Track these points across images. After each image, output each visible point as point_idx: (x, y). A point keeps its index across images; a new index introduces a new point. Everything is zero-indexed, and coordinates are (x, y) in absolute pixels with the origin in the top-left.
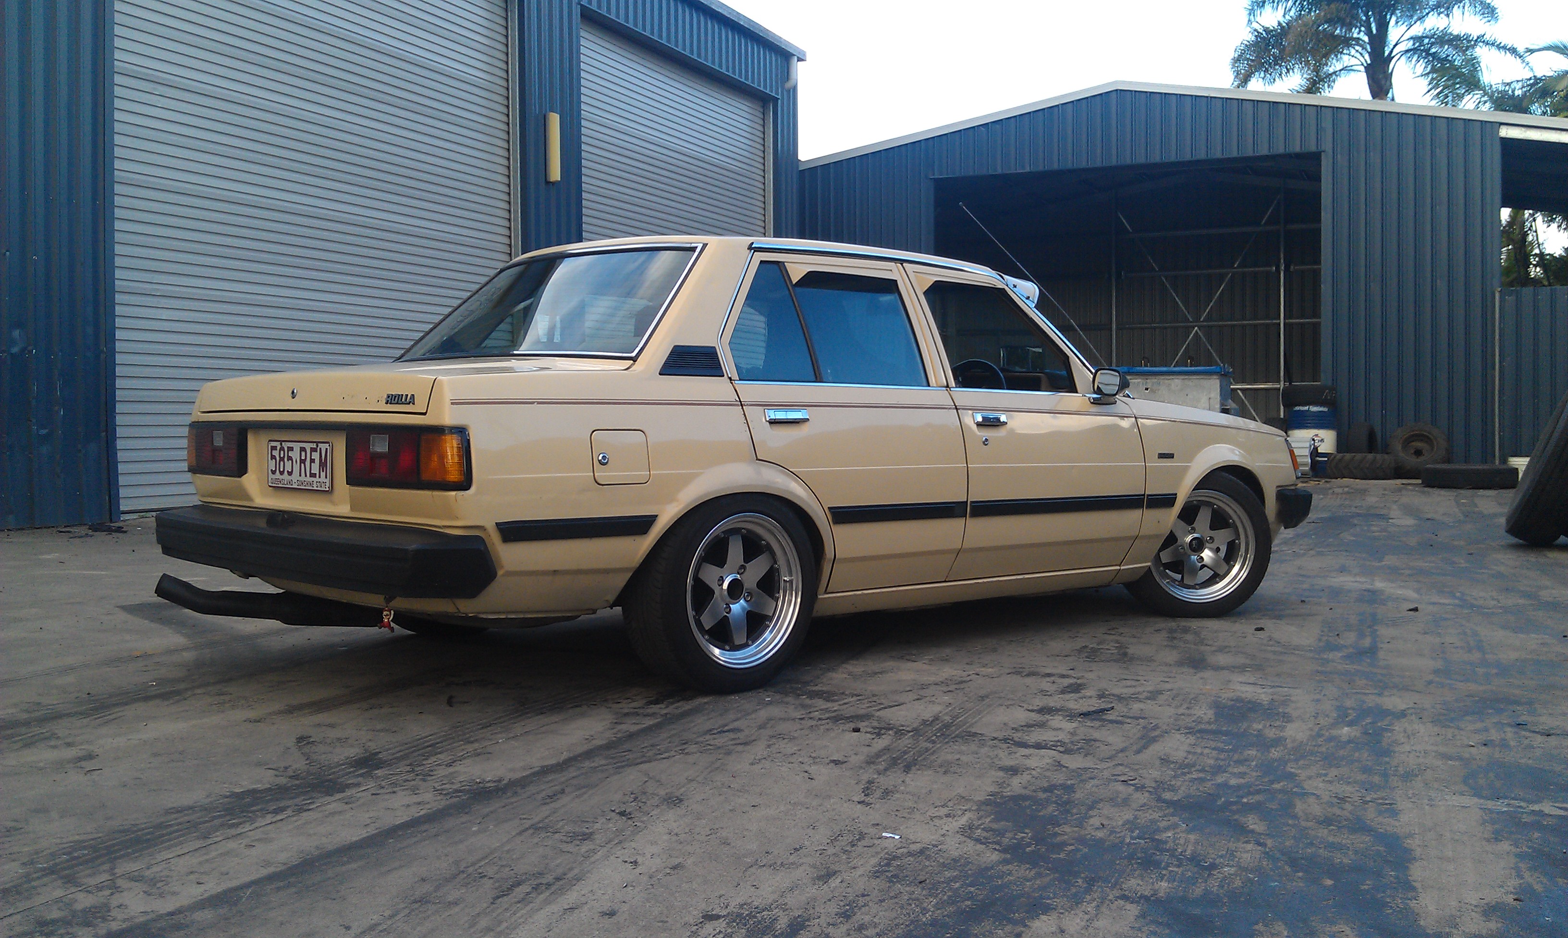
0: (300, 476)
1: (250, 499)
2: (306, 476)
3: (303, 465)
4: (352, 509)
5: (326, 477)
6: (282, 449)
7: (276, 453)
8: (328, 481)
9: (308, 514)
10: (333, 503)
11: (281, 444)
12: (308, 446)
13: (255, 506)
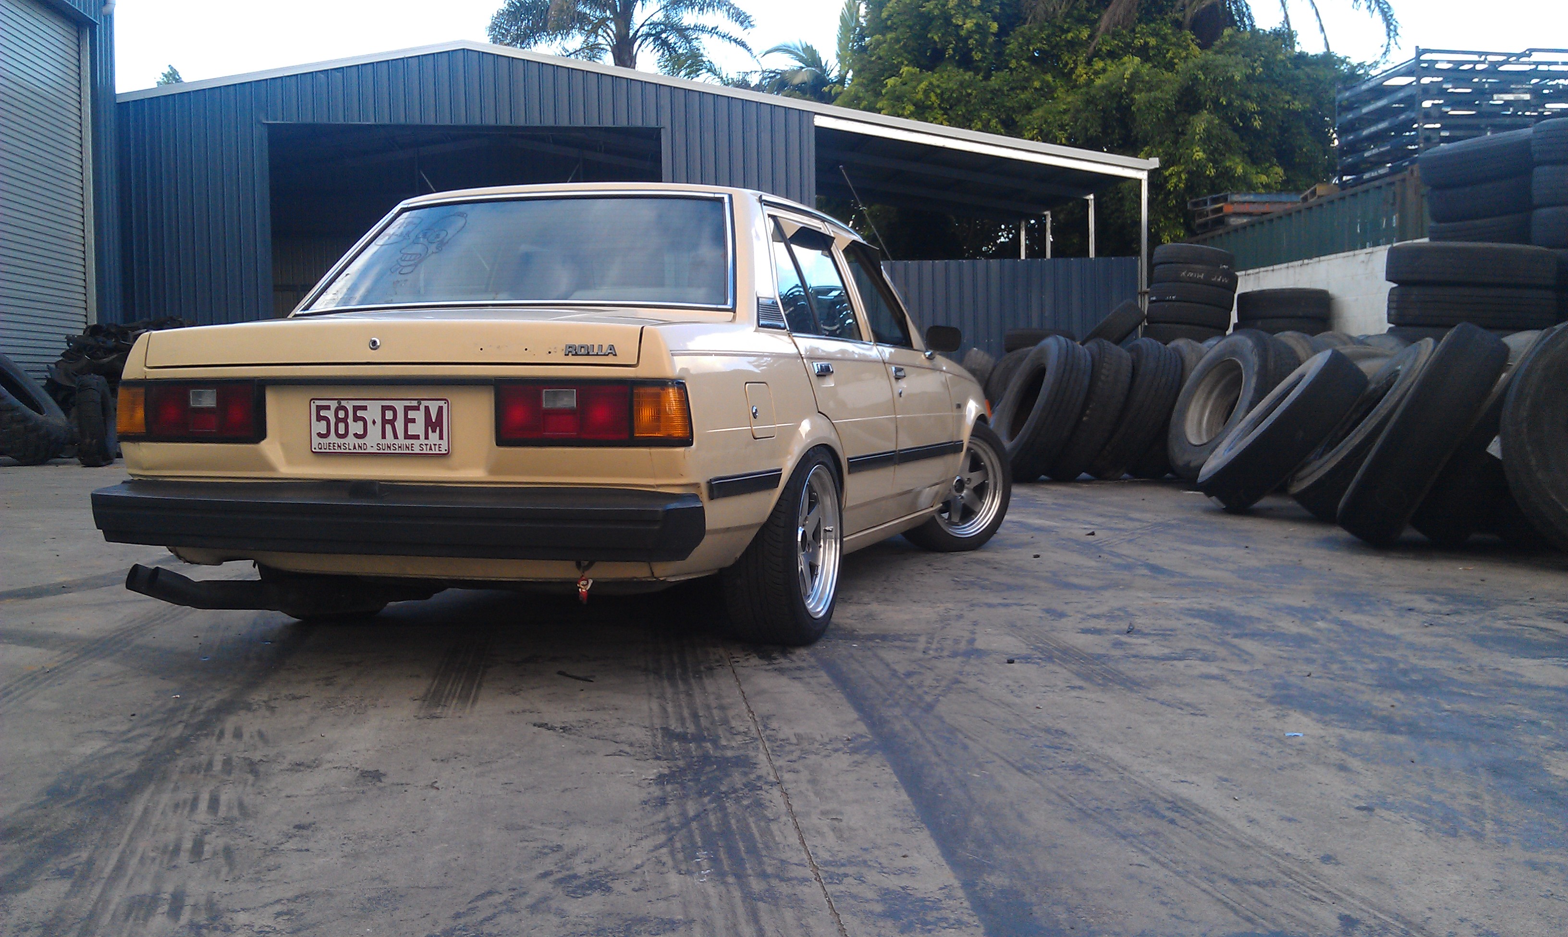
0: (384, 437)
1: (272, 468)
2: (396, 437)
3: (388, 427)
4: (492, 472)
5: (441, 438)
6: (341, 408)
7: (330, 414)
8: (444, 444)
9: (396, 481)
10: (450, 468)
11: (339, 403)
12: (399, 406)
13: (279, 476)
